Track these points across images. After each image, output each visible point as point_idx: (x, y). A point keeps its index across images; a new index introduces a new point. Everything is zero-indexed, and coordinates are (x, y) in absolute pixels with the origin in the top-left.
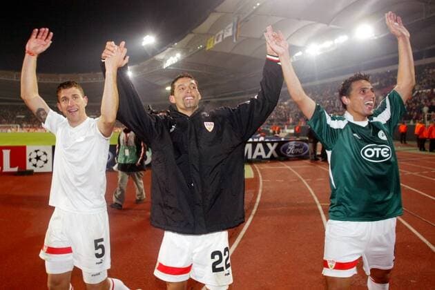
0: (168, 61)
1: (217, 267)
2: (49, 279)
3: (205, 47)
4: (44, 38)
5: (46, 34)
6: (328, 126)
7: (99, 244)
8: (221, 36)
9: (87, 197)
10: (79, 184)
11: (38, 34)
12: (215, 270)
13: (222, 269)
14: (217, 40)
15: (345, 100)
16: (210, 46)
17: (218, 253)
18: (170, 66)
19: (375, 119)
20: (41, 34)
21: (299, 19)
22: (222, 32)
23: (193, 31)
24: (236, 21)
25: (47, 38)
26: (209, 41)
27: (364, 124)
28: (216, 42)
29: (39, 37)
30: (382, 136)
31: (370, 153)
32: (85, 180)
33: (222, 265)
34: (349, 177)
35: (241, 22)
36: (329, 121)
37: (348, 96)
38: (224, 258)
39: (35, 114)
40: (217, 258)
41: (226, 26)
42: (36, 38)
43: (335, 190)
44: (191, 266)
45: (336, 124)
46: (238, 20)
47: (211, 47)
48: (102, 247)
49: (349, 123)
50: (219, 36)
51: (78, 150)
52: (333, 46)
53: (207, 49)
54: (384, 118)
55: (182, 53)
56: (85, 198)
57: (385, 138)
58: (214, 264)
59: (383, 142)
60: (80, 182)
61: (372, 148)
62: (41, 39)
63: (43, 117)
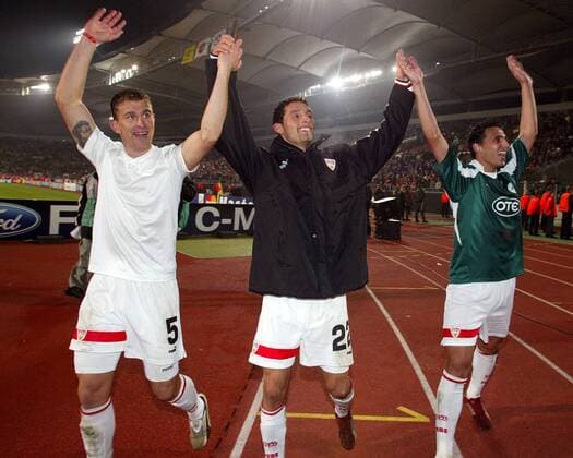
0: (117, 75)
1: (339, 344)
2: (81, 384)
3: (180, 60)
4: (112, 24)
5: (116, 20)
6: (459, 173)
7: (172, 324)
8: (207, 46)
9: (154, 257)
10: (145, 238)
11: (105, 15)
12: (336, 348)
13: (344, 347)
14: (200, 52)
15: (477, 147)
16: (188, 59)
17: (340, 327)
18: (120, 82)
19: (502, 170)
20: (109, 17)
21: (322, 39)
22: (208, 40)
23: (163, 32)
24: (231, 26)
25: (116, 25)
26: (187, 50)
27: (494, 176)
28: (197, 55)
29: (105, 20)
30: (510, 187)
31: (501, 206)
32: (154, 233)
33: (345, 341)
34: (477, 232)
35: (239, 29)
36: (460, 167)
37: (480, 142)
38: (347, 332)
39: (71, 129)
40: (339, 333)
41: (215, 33)
42: (101, 20)
43: (461, 247)
44: (299, 348)
45: (466, 173)
46: (235, 25)
47: (191, 60)
48: (175, 328)
49: (480, 173)
50: (204, 44)
51: (143, 189)
52: (363, 81)
53: (183, 63)
54: (510, 168)
55: (140, 66)
56: (152, 259)
57: (514, 191)
58: (336, 341)
59: (512, 195)
60: (145, 235)
61: (504, 200)
62: (108, 23)
63: (83, 136)
